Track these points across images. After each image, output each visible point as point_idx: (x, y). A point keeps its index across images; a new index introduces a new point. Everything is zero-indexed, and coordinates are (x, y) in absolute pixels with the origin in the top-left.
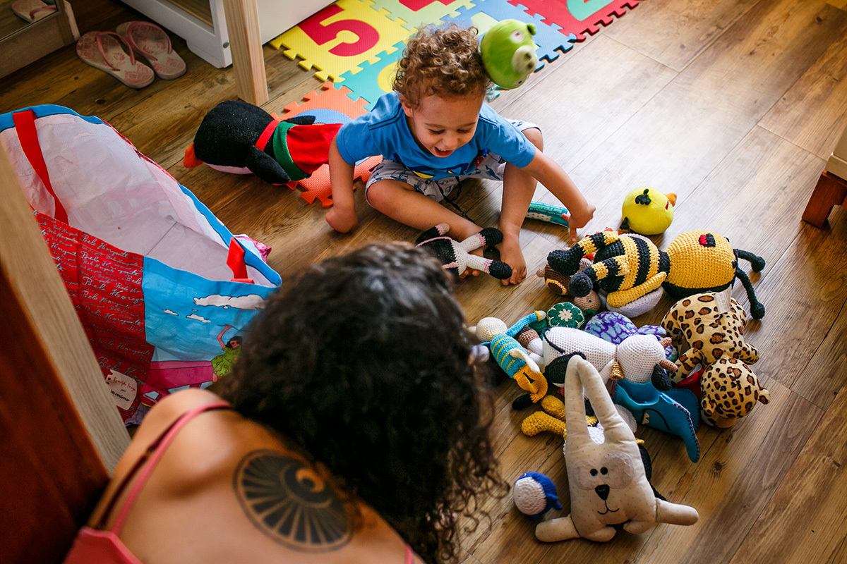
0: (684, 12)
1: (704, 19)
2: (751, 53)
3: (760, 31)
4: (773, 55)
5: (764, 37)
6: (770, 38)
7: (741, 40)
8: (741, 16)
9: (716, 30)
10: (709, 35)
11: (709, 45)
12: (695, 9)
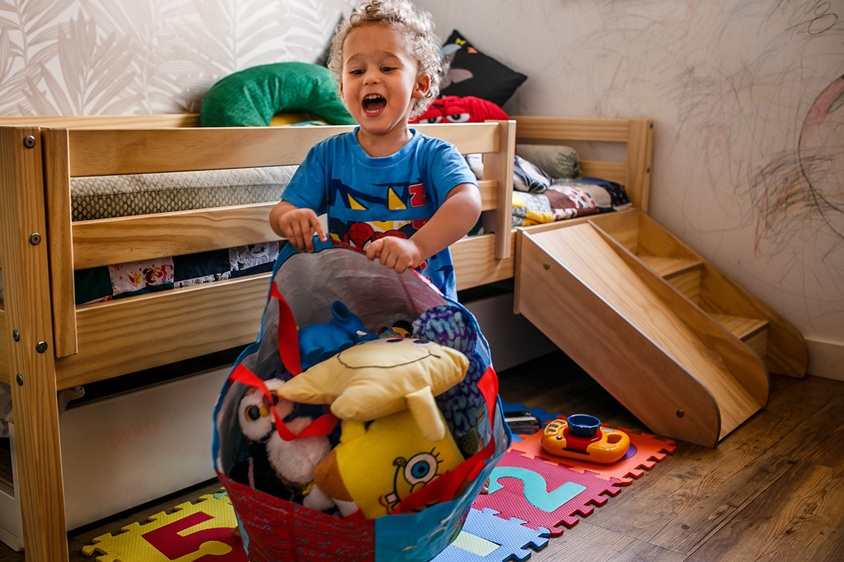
0: (678, 492)
1: (707, 497)
2: (789, 532)
3: (792, 508)
4: (822, 533)
5: (800, 514)
6: (808, 515)
7: (768, 518)
8: (759, 494)
9: (728, 509)
10: (720, 514)
11: (722, 525)
12: (692, 488)
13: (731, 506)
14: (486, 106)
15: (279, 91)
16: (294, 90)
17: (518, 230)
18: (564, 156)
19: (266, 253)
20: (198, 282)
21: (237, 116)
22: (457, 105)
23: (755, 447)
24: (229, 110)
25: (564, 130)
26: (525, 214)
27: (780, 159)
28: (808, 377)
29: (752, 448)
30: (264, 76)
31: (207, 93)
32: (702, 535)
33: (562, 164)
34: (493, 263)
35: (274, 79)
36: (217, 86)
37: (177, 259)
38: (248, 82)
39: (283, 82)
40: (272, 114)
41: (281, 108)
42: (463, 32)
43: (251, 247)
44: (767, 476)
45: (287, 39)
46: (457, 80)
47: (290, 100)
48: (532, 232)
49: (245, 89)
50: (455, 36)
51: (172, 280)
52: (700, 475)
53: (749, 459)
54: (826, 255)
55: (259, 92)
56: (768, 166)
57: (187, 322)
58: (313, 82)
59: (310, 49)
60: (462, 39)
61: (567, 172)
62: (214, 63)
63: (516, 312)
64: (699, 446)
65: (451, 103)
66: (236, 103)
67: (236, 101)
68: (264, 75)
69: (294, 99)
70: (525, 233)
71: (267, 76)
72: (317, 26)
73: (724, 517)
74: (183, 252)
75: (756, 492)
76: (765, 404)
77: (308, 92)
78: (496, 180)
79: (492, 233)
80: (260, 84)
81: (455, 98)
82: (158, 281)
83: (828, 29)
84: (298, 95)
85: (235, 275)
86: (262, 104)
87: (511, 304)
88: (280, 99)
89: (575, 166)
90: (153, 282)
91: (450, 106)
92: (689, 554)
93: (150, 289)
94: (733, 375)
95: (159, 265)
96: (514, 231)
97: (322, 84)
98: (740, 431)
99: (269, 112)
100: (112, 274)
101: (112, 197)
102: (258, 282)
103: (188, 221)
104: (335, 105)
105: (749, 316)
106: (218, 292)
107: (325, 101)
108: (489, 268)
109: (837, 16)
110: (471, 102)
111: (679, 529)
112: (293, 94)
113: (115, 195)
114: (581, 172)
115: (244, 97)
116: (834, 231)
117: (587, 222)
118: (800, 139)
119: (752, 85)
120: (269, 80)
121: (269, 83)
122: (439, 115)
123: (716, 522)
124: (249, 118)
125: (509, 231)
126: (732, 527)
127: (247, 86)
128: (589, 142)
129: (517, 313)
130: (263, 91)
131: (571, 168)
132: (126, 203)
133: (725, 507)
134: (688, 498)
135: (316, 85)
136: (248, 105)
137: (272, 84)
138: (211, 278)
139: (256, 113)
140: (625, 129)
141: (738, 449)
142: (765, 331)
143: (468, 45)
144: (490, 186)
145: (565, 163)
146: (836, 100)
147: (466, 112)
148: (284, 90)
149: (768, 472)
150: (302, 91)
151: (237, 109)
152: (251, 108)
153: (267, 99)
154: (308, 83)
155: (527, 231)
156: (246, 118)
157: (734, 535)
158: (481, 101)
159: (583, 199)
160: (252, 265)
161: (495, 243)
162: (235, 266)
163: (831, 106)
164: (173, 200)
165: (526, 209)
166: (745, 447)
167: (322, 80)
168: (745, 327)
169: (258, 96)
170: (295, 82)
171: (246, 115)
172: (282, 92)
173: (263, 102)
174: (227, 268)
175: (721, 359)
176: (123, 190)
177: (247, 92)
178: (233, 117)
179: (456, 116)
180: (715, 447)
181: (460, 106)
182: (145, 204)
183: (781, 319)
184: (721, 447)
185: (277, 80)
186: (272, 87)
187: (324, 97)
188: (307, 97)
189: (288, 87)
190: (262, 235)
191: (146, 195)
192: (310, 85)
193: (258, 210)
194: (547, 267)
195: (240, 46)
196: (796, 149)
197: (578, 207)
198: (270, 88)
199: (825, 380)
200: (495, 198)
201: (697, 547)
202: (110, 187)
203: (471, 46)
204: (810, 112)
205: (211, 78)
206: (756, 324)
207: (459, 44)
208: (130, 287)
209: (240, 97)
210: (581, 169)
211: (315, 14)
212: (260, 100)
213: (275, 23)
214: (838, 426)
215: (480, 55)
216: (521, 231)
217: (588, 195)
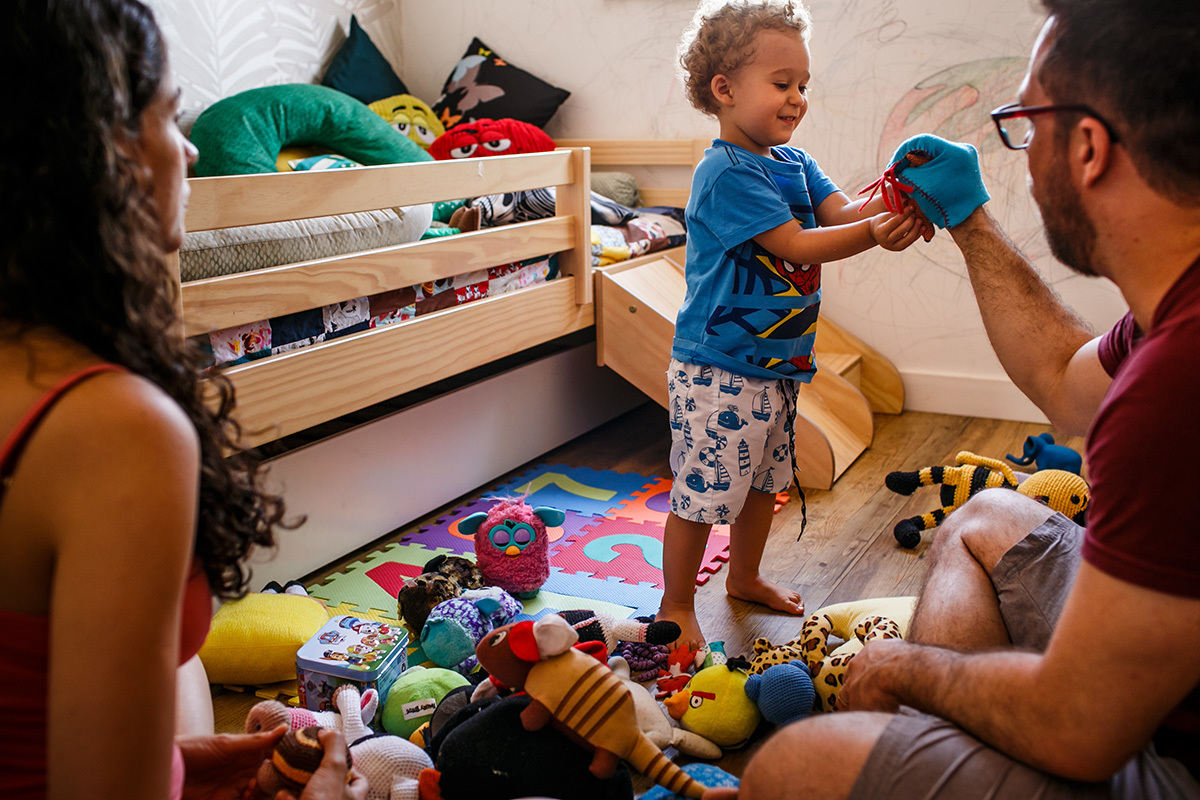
1: (836, 536)
11: (858, 558)
12: (819, 529)
13: (861, 541)
14: (527, 129)
15: (286, 120)
16: (303, 119)
17: (597, 271)
18: (622, 183)
19: (358, 312)
20: (294, 347)
21: (240, 153)
22: (494, 130)
23: (870, 485)
24: (229, 145)
25: (617, 154)
26: (601, 252)
27: (859, 177)
28: (904, 412)
29: (867, 486)
30: (265, 102)
31: (195, 124)
32: (841, 570)
33: (621, 192)
34: (575, 309)
35: (278, 106)
36: (207, 115)
37: (275, 322)
38: (246, 111)
39: (289, 109)
40: (279, 149)
41: (289, 142)
42: (485, 40)
43: (343, 304)
44: (889, 511)
45: (277, 55)
46: (485, 99)
47: (299, 131)
48: (612, 272)
49: (244, 118)
50: (476, 46)
51: (270, 346)
52: (823, 517)
53: (867, 496)
54: (913, 279)
55: (261, 122)
56: (847, 185)
57: (291, 392)
58: (325, 108)
59: (305, 66)
60: (486, 49)
61: (627, 201)
62: (195, 86)
63: (600, 364)
64: (814, 489)
65: (486, 128)
66: (236, 137)
67: (235, 135)
68: (265, 100)
69: (304, 130)
70: (604, 273)
71: (269, 103)
72: (311, 37)
73: (857, 551)
74: (283, 312)
75: (881, 525)
76: (869, 441)
77: (320, 121)
78: (571, 216)
79: (571, 275)
80: (261, 112)
81: (488, 121)
82: (256, 349)
83: (898, 36)
84: (308, 125)
85: (330, 337)
86: (267, 137)
87: (594, 355)
88: (287, 131)
89: (635, 193)
90: (251, 349)
91: (485, 131)
92: (834, 587)
93: (250, 357)
94: (834, 414)
95: (256, 329)
96: (594, 272)
97: (336, 110)
98: (851, 471)
99: (276, 146)
100: (214, 340)
101: (199, 253)
102: (355, 343)
103: (285, 278)
104: (354, 136)
105: (840, 351)
106: (316, 357)
107: (342, 131)
108: (571, 315)
109: (905, 24)
110: (509, 124)
111: (818, 567)
112: (301, 124)
113: (202, 250)
114: (641, 201)
115: (245, 128)
116: (919, 252)
117: (663, 258)
118: (878, 155)
119: (824, 96)
120: (272, 107)
121: (272, 110)
122: (474, 143)
123: (851, 557)
124: (254, 154)
125: (589, 271)
126: (868, 559)
127: (247, 115)
128: (646, 167)
129: (602, 365)
130: (266, 121)
131: (631, 196)
132: (212, 259)
133: (857, 542)
134: (818, 538)
135: (328, 112)
136: (251, 138)
137: (276, 112)
138: (307, 341)
139: (262, 148)
140: (689, 150)
141: (853, 488)
142: (857, 367)
143: (493, 56)
144: (567, 222)
145: (624, 191)
146: (911, 112)
147: (505, 137)
148: (291, 118)
149: (889, 507)
150: (312, 119)
151: (238, 144)
152: (255, 142)
153: (272, 130)
154: (319, 110)
155: (606, 271)
156: (250, 155)
157: (872, 566)
158: (521, 123)
159: (653, 228)
160: (346, 326)
161: (575, 287)
162: (329, 328)
163: (907, 119)
164: (259, 254)
165: (601, 246)
166: (860, 486)
167: (335, 104)
168: (838, 363)
169: (260, 128)
170: (304, 109)
171: (250, 152)
172: (289, 122)
173: (268, 134)
174: (321, 329)
175: (821, 398)
176: (209, 245)
177: (247, 123)
178: (236, 154)
179: (494, 143)
180: (831, 489)
181: (498, 130)
182: (231, 260)
183: (873, 352)
184: (836, 487)
185: (281, 107)
186: (277, 116)
187: (340, 127)
188: (319, 127)
189: (296, 115)
190: (355, 290)
191: (232, 249)
192: (322, 114)
193: (350, 261)
194: (633, 310)
195: (224, 64)
196: (875, 165)
197: (650, 237)
198: (274, 116)
199: (921, 414)
200: (572, 236)
201: (839, 580)
202: (195, 242)
203: (498, 57)
204: (886, 126)
205: (193, 106)
206: (847, 360)
207: (483, 55)
208: (230, 357)
209: (240, 129)
210: (642, 198)
211: (308, 23)
212: (264, 133)
213: (262, 35)
214: (944, 456)
215: (510, 67)
216: (600, 272)
217: (657, 224)
